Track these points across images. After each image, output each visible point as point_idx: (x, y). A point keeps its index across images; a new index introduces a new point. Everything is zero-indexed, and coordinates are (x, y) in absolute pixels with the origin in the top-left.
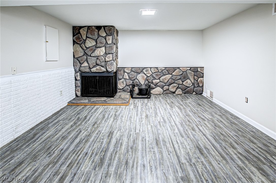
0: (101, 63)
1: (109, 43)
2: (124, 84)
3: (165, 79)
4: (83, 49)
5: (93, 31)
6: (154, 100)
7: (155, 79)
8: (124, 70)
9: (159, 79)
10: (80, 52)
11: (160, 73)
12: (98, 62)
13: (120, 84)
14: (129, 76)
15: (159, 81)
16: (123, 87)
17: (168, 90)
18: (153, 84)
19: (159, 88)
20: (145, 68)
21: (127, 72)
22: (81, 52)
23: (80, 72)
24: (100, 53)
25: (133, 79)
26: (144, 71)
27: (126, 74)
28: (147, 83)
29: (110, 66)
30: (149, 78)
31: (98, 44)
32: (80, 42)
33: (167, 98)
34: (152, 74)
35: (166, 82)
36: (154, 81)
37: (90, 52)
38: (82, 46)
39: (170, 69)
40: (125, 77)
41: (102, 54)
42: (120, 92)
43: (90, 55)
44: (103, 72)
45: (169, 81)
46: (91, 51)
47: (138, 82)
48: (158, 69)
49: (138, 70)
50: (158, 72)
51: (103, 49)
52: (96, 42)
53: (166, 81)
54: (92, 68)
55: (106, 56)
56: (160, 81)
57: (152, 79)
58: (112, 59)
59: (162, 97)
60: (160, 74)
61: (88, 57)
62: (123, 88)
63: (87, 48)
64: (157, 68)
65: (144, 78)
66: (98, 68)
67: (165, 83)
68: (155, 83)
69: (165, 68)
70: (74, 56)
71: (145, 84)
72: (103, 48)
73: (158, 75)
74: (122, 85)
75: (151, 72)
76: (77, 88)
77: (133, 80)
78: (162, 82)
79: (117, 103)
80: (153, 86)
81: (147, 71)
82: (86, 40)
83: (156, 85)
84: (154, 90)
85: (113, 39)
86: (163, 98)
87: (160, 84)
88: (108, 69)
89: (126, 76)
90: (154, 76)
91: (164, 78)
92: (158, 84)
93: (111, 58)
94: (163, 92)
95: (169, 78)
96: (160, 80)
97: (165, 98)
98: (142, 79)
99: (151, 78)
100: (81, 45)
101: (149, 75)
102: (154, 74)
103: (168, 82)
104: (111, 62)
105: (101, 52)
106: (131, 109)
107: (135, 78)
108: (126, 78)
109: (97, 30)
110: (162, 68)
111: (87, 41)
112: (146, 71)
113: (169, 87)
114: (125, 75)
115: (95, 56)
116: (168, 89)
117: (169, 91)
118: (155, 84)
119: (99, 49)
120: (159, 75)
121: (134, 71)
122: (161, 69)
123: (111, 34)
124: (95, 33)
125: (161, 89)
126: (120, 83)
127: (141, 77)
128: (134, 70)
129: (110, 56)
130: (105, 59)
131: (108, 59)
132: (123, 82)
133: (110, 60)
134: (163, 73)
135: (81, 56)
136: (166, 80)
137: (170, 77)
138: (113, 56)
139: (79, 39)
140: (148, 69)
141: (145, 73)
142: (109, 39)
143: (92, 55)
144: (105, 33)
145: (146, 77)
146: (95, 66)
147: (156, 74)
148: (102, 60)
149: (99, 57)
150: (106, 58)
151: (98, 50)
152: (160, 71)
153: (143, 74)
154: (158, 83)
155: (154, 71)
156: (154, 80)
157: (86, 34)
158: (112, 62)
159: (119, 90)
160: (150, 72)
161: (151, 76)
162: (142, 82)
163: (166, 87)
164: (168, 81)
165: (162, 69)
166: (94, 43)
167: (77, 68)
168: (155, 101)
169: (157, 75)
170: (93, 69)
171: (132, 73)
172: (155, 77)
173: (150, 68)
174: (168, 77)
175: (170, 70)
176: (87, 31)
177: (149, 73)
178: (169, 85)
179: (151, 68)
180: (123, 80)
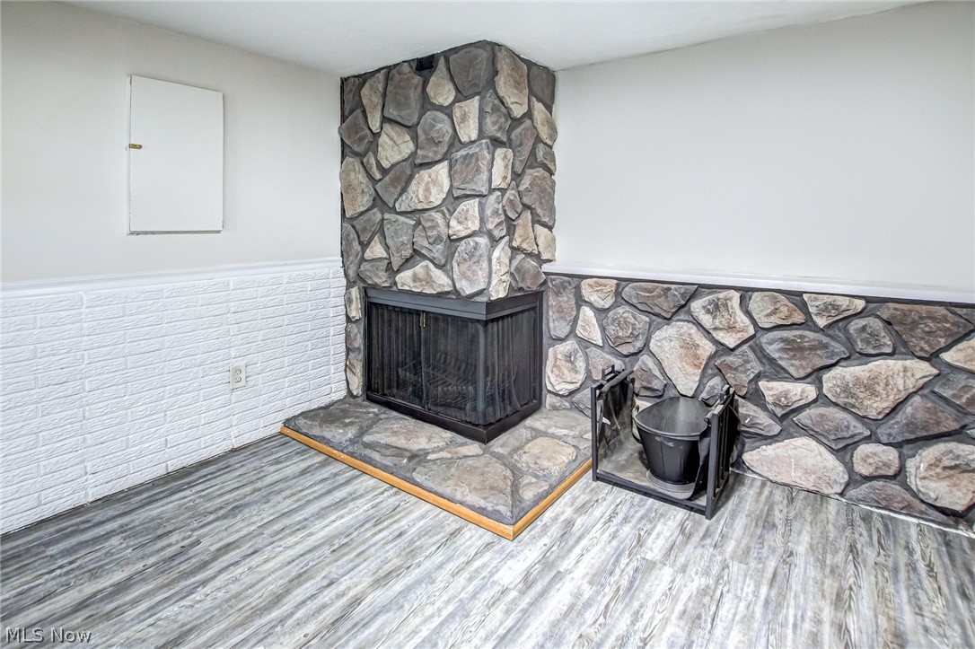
0: (431, 247)
1: (464, 139)
2: (576, 372)
3: (870, 387)
4: (371, 178)
5: (402, 84)
6: (730, 547)
7: (779, 373)
8: (578, 288)
9: (815, 375)
10: (359, 191)
11: (825, 340)
12: (422, 242)
13: (555, 366)
14: (603, 330)
15: (811, 392)
16: (572, 387)
17: (894, 477)
18: (764, 407)
19: (813, 443)
20: (701, 286)
21: (596, 304)
22: (363, 191)
23: (362, 285)
24: (430, 193)
25: (625, 350)
26: (697, 306)
27: (587, 312)
28: (713, 388)
29: (467, 264)
30: (730, 359)
31: (422, 148)
32: (359, 145)
33: (870, 554)
34: (751, 331)
35: (873, 414)
36: (770, 389)
37: (392, 190)
38: (368, 162)
39: (914, 316)
40: (585, 330)
41: (437, 198)
42: (555, 408)
43: (394, 207)
44: (441, 295)
45: (909, 409)
46: (396, 187)
47: (657, 373)
48: (803, 307)
49: (660, 296)
50: (808, 324)
51: (442, 170)
52: (415, 138)
53: (876, 406)
54: (399, 271)
55: (455, 210)
56: (821, 399)
57: (755, 367)
58: (477, 228)
59: (824, 534)
60: (826, 346)
61: (387, 216)
62: (572, 393)
63: (384, 171)
64: (800, 294)
65: (697, 357)
66: (422, 271)
67: (863, 419)
68: (775, 404)
69: (868, 300)
70: (343, 210)
71: (704, 395)
72: (441, 165)
73: (802, 349)
74: (566, 371)
75: (747, 321)
76: (352, 355)
77: (627, 356)
78: (836, 405)
79: (459, 497)
80: (763, 419)
81: (715, 309)
82: (379, 134)
83: (788, 420)
84: (769, 450)
85: (482, 115)
86: (820, 550)
87: (822, 415)
88: (461, 279)
89: (587, 323)
90: (773, 350)
91: (858, 382)
92: (803, 417)
93: (473, 222)
94: (847, 485)
95: (902, 385)
96: (820, 388)
97: (852, 549)
98: (681, 358)
99: (747, 362)
100: (365, 160)
101: (730, 340)
102: (771, 335)
103: (900, 417)
104: (472, 244)
105: (434, 191)
106: (495, 583)
107: (639, 344)
108: (586, 334)
109: (417, 79)
110: (844, 302)
111: (383, 139)
112: (708, 312)
113: (903, 459)
114: (584, 321)
115: (409, 210)
116: (899, 475)
117: (908, 489)
118: (779, 412)
119: (424, 175)
120: (812, 348)
121: (634, 301)
122: (824, 310)
123: (475, 85)
124: (412, 95)
125: (830, 461)
126: (556, 359)
127: (675, 344)
128: (634, 292)
129: (468, 211)
130: (448, 226)
131: (459, 227)
132: (569, 358)
133: (469, 232)
134: (850, 342)
135: (362, 209)
136: (874, 394)
137: (911, 385)
138: (482, 207)
139: (357, 133)
140: (722, 295)
141: (706, 320)
142: (464, 117)
143: (400, 205)
144: (450, 86)
145: (707, 348)
146: (411, 261)
147: (783, 340)
148: (435, 233)
149: (426, 215)
150: (453, 223)
151: (422, 179)
152: (822, 322)
153: (694, 330)
154: (807, 405)
155: (774, 312)
156: (770, 379)
157: (380, 108)
158: (477, 243)
159: (549, 400)
160: (742, 319)
161: (745, 347)
162: (686, 381)
163: (872, 456)
164: (893, 410)
165: (835, 307)
166: (407, 148)
167: (351, 266)
168: (735, 567)
169: (793, 348)
170: (402, 275)
171: (620, 310)
172: (782, 363)
173: (736, 296)
174: (900, 383)
175: (915, 324)
176: (385, 89)
177: (730, 328)
178: (908, 442)
179: (745, 293)
180: (570, 345)
